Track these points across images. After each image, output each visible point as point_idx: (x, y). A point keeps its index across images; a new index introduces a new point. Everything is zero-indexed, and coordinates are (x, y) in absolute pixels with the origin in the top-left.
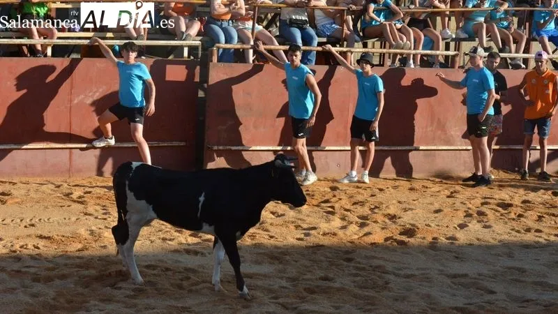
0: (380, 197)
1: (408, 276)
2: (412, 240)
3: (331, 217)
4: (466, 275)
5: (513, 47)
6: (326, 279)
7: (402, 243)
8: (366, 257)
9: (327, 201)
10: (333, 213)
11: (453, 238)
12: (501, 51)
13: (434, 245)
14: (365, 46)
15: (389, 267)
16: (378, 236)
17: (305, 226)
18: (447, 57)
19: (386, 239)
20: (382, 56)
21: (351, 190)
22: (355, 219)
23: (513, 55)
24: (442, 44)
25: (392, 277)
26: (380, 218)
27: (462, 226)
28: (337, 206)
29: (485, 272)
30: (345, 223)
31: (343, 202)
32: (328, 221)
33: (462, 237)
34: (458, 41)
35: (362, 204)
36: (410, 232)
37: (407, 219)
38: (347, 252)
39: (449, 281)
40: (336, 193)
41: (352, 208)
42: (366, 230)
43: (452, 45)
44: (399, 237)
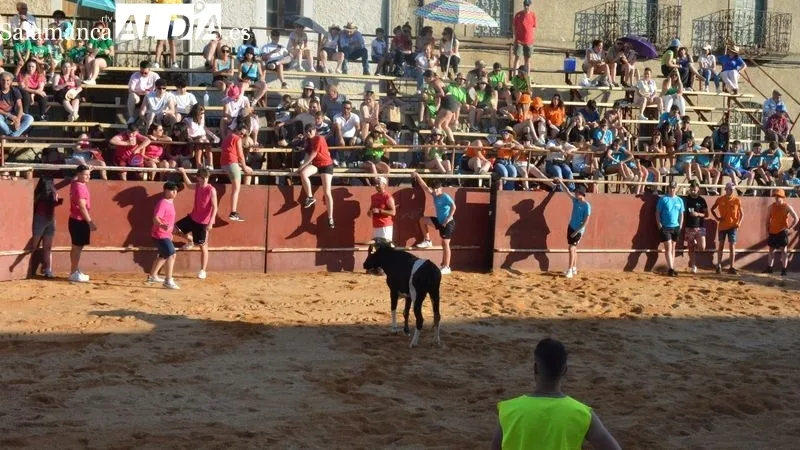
0: (617, 285)
1: (636, 341)
2: (639, 316)
3: (582, 299)
4: (676, 341)
5: (711, 179)
6: (578, 343)
7: (632, 318)
8: (608, 328)
9: (580, 288)
10: (583, 297)
11: (669, 315)
12: (702, 183)
13: (655, 319)
14: (606, 179)
15: (624, 335)
16: (615, 313)
17: (564, 306)
18: (664, 187)
19: (621, 315)
20: (618, 186)
21: (596, 281)
22: (598, 299)
23: (711, 186)
24: (660, 178)
25: (625, 342)
26: (617, 300)
27: (675, 306)
28: (586, 291)
29: (690, 338)
30: (592, 304)
31: (590, 289)
32: (580, 302)
33: (675, 313)
34: (672, 175)
35: (604, 290)
36: (638, 310)
37: (636, 301)
38: (593, 324)
39: (665, 345)
40: (586, 282)
41: (596, 292)
42: (607, 308)
43: (668, 178)
44: (630, 314)
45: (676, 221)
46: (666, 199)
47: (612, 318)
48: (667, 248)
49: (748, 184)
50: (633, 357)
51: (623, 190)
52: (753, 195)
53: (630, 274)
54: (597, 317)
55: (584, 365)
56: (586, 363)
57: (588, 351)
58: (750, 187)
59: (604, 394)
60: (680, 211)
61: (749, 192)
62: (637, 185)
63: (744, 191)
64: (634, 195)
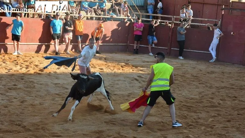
0: (33, 59)
1: (41, 84)
2: (43, 73)
3: (17, 65)
4: (59, 84)
6: (15, 85)
7: (39, 74)
8: (28, 78)
9: (15, 61)
10: (17, 64)
11: (55, 72)
12: (71, 14)
13: (49, 74)
15: (35, 81)
16: (32, 71)
17: (8, 68)
18: (54, 15)
19: (35, 73)
20: (34, 14)
21: (24, 57)
22: (24, 66)
23: (74, 15)
25: (36, 84)
26: (32, 66)
28: (19, 62)
29: (65, 83)
30: (21, 68)
31: (21, 61)
32: (16, 67)
33: (58, 72)
35: (27, 61)
36: (42, 70)
37: (41, 66)
38: (22, 77)
39: (54, 86)
40: (18, 58)
41: (23, 62)
42: (28, 69)
44: (38, 72)
45: (59, 30)
46: (55, 21)
47: (30, 74)
48: (55, 43)
49: (91, 15)
50: (39, 91)
51: (36, 16)
52: (93, 20)
53: (39, 55)
54: (23, 74)
55: (17, 95)
56: (18, 94)
57: (19, 88)
58: (92, 16)
59: (26, 107)
60: (61, 26)
61: (92, 18)
62: (42, 14)
63: (89, 18)
64: (41, 19)
